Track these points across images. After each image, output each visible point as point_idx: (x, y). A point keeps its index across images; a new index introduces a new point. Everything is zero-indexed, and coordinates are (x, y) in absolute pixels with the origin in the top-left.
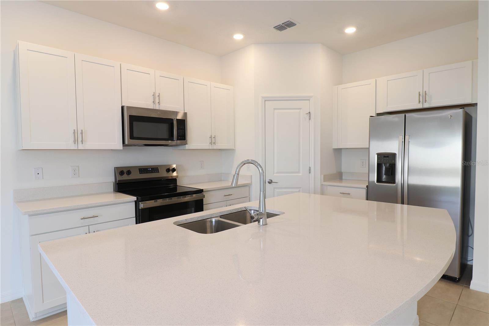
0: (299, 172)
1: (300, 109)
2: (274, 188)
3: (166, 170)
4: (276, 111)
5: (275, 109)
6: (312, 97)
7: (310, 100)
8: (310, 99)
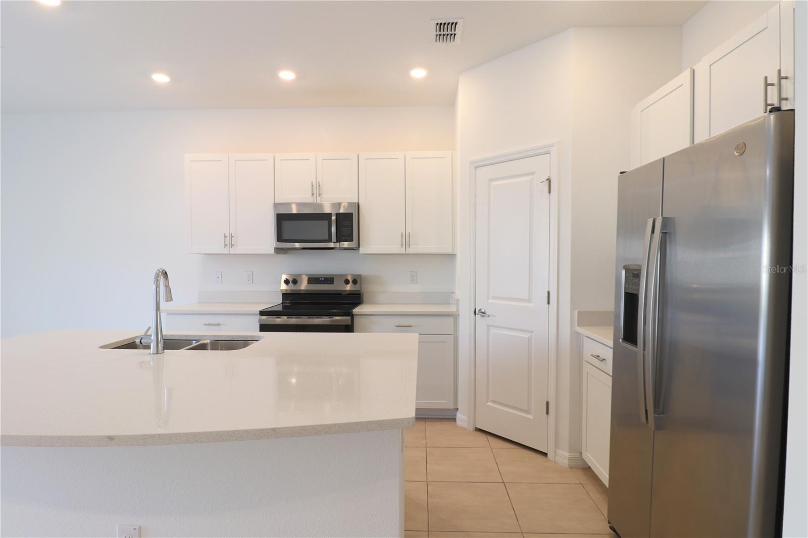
0: (529, 300)
1: (533, 173)
2: (488, 326)
3: (345, 282)
4: (494, 183)
5: (491, 180)
6: (554, 146)
7: (551, 153)
8: (550, 151)
